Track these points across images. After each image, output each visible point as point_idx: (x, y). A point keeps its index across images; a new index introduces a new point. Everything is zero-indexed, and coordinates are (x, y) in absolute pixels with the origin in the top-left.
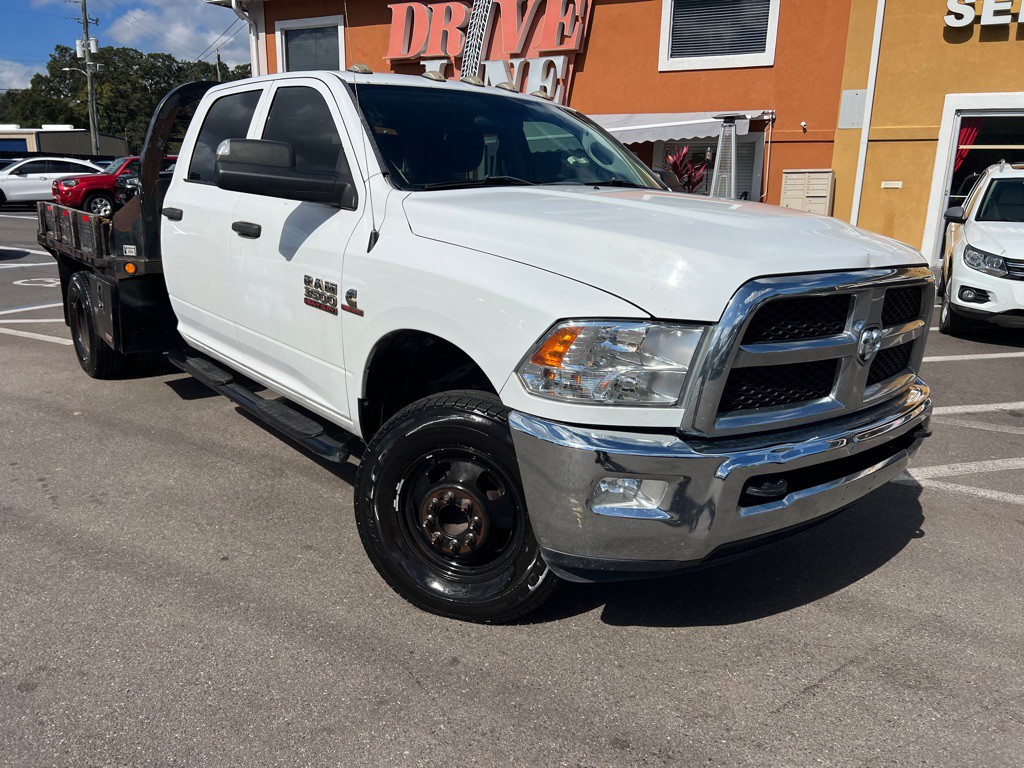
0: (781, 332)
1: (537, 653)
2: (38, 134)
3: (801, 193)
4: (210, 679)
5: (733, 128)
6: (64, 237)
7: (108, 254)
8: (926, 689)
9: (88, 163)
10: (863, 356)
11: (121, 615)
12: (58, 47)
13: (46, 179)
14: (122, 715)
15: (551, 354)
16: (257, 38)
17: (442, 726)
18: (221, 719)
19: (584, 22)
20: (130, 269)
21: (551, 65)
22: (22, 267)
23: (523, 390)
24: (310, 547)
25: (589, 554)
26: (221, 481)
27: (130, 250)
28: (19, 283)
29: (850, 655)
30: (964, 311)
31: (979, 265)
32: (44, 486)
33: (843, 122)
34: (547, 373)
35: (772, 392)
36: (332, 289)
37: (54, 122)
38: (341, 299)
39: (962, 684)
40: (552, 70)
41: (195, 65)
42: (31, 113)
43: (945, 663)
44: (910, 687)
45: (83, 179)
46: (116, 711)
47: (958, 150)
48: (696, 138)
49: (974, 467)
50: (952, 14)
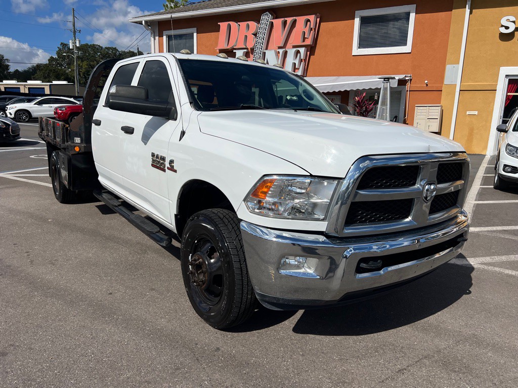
0: (379, 184)
1: (261, 347)
2: (51, 85)
3: (425, 116)
4: (93, 354)
5: (389, 84)
6: (49, 134)
7: (67, 142)
8: (464, 373)
9: (72, 99)
10: (426, 198)
11: (54, 320)
12: (62, 43)
13: (51, 107)
14: (47, 370)
15: (261, 193)
16: (155, 39)
17: (206, 382)
18: (95, 374)
19: (315, 31)
20: (77, 149)
21: (298, 52)
22: (35, 149)
23: (247, 210)
24: (154, 289)
25: (278, 295)
26: (115, 255)
27: (78, 140)
28: (33, 157)
29: (425, 354)
30: (506, 178)
31: (514, 154)
32: (28, 255)
33: (447, 81)
34: (260, 202)
35: (376, 215)
36: (163, 159)
37: (59, 80)
38: (167, 165)
39: (483, 371)
40: (299, 55)
41: (128, 52)
42: (48, 75)
43: (476, 360)
44: (455, 372)
45: (69, 107)
46: (44, 368)
47: (507, 95)
48: (370, 89)
49: (504, 258)
50: (503, 26)
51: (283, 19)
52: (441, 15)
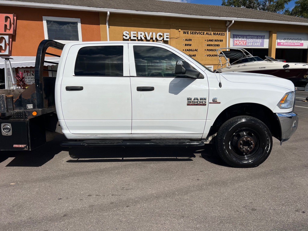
19: (14, 25)
20: (34, 114)
27: (30, 106)
36: (204, 99)
38: (209, 101)
40: (4, 40)
50: (125, 36)
52: (95, 27)
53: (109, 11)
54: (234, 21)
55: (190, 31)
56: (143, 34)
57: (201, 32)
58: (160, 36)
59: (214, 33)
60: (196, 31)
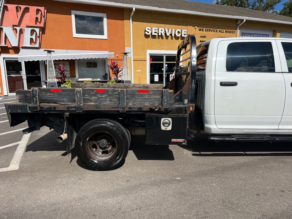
19: (44, 18)
20: (191, 109)
21: (34, 31)
27: (186, 101)
47: (150, 63)
50: (146, 31)
51: (17, 5)
52: (119, 22)
53: (134, 7)
54: (246, 20)
55: (205, 29)
56: (164, 30)
57: (214, 29)
58: (179, 32)
59: (226, 31)
60: (210, 29)
